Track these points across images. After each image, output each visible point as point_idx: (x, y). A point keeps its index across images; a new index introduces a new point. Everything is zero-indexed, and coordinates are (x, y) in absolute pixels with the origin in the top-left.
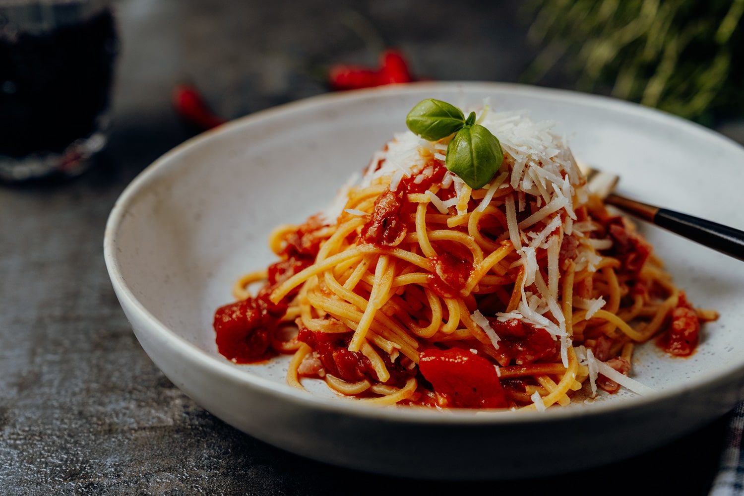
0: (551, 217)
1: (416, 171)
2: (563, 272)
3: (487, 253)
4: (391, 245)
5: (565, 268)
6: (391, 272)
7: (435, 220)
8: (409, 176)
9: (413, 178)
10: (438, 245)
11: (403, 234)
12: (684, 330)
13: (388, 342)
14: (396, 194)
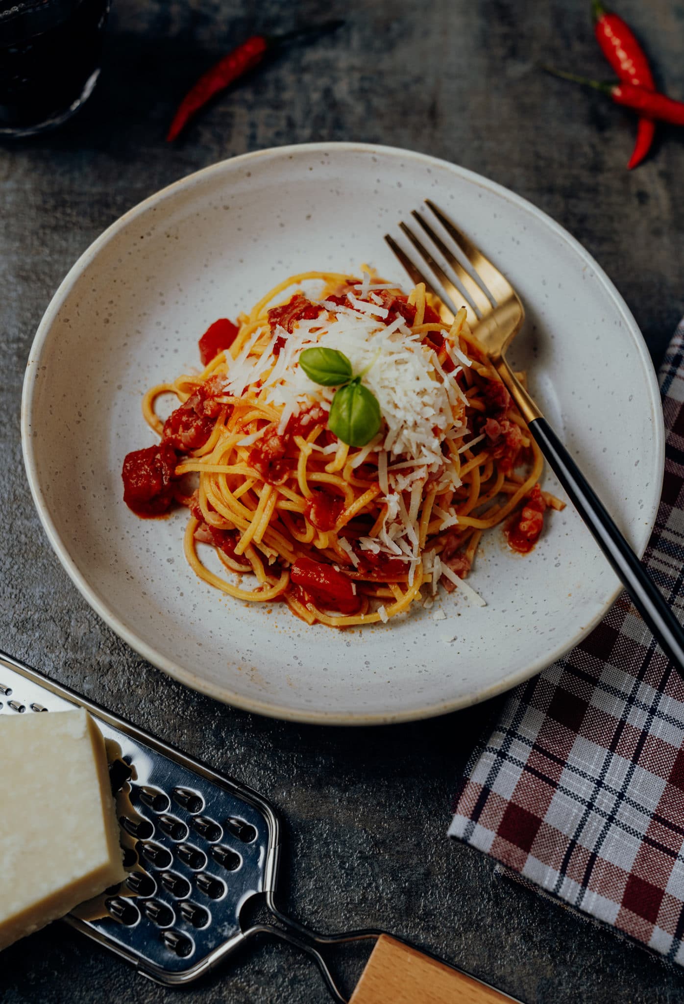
0: (420, 467)
1: (304, 408)
2: (425, 495)
3: (359, 492)
4: (274, 483)
5: (428, 490)
6: (274, 498)
7: (317, 463)
8: (297, 415)
9: (299, 419)
10: (314, 486)
11: (286, 477)
12: (527, 532)
13: (268, 549)
14: (282, 438)
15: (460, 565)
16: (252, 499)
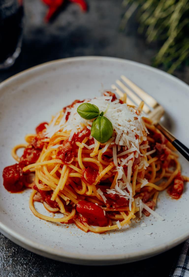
0: (130, 153)
1: (79, 131)
2: (133, 170)
3: (105, 166)
4: (68, 163)
5: (135, 168)
6: (67, 172)
7: (86, 153)
8: (77, 134)
9: (78, 135)
10: (85, 164)
11: (72, 160)
12: (177, 189)
13: (66, 197)
14: (71, 142)
15: (151, 204)
16: (58, 175)
